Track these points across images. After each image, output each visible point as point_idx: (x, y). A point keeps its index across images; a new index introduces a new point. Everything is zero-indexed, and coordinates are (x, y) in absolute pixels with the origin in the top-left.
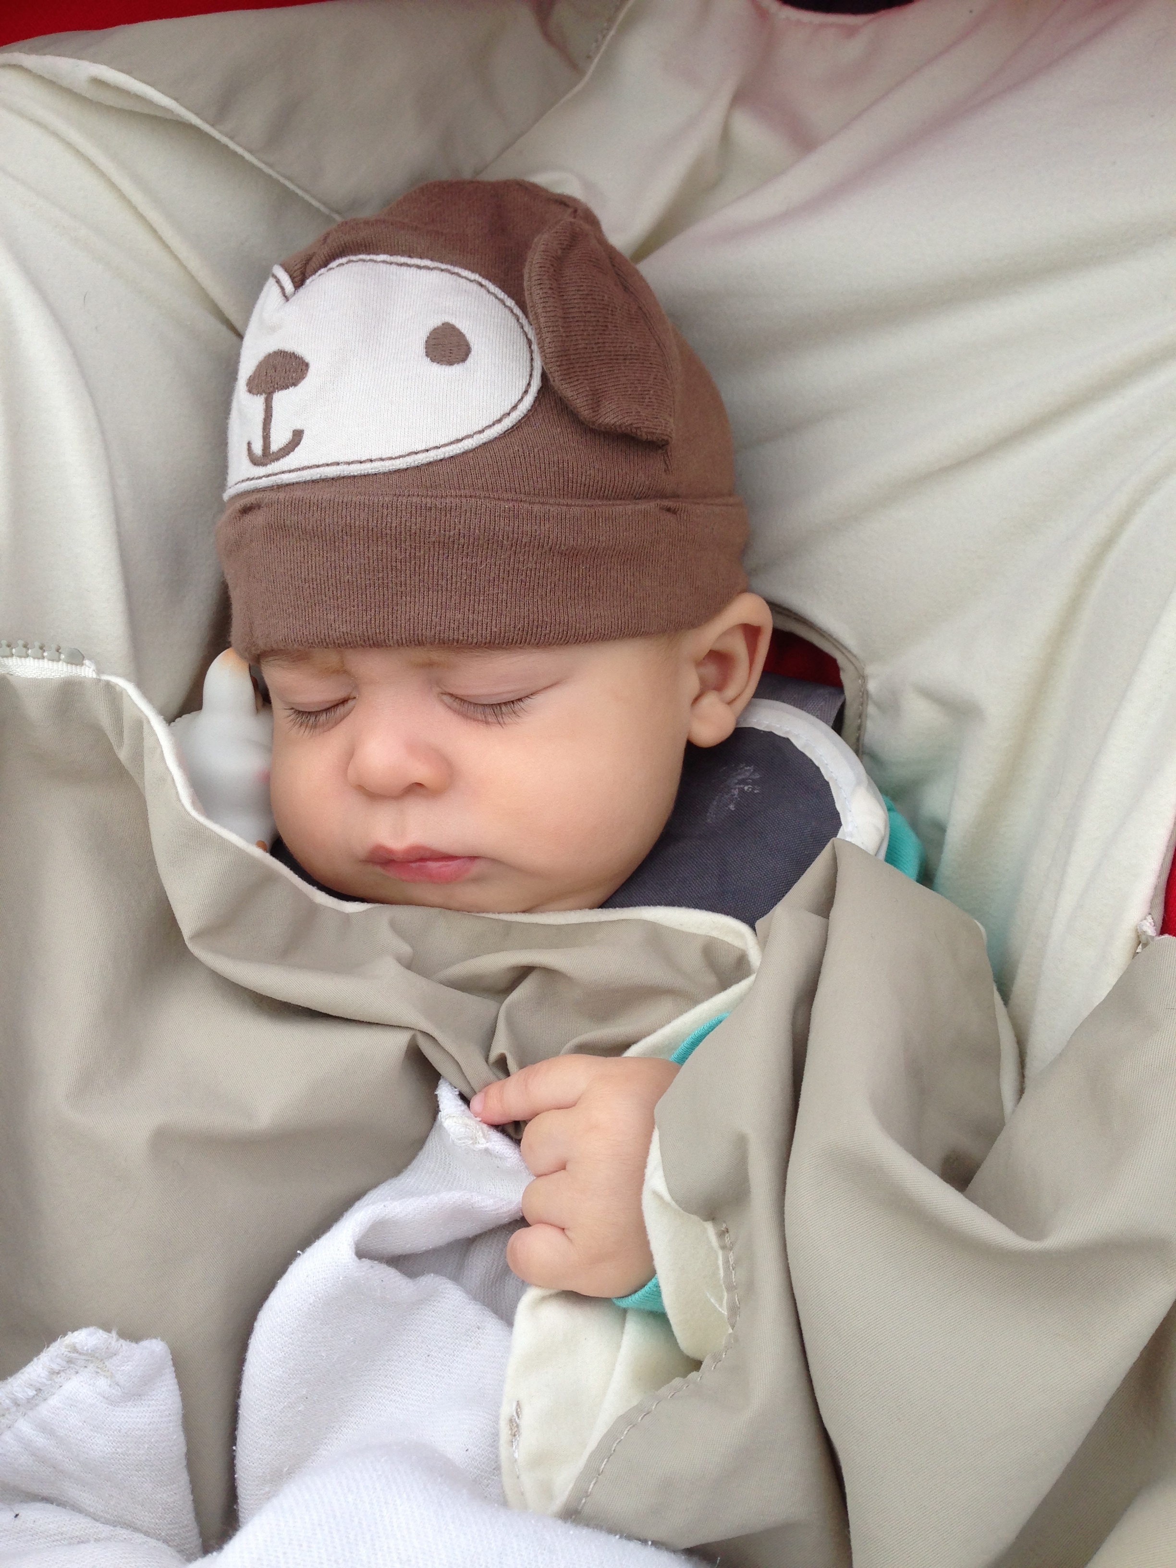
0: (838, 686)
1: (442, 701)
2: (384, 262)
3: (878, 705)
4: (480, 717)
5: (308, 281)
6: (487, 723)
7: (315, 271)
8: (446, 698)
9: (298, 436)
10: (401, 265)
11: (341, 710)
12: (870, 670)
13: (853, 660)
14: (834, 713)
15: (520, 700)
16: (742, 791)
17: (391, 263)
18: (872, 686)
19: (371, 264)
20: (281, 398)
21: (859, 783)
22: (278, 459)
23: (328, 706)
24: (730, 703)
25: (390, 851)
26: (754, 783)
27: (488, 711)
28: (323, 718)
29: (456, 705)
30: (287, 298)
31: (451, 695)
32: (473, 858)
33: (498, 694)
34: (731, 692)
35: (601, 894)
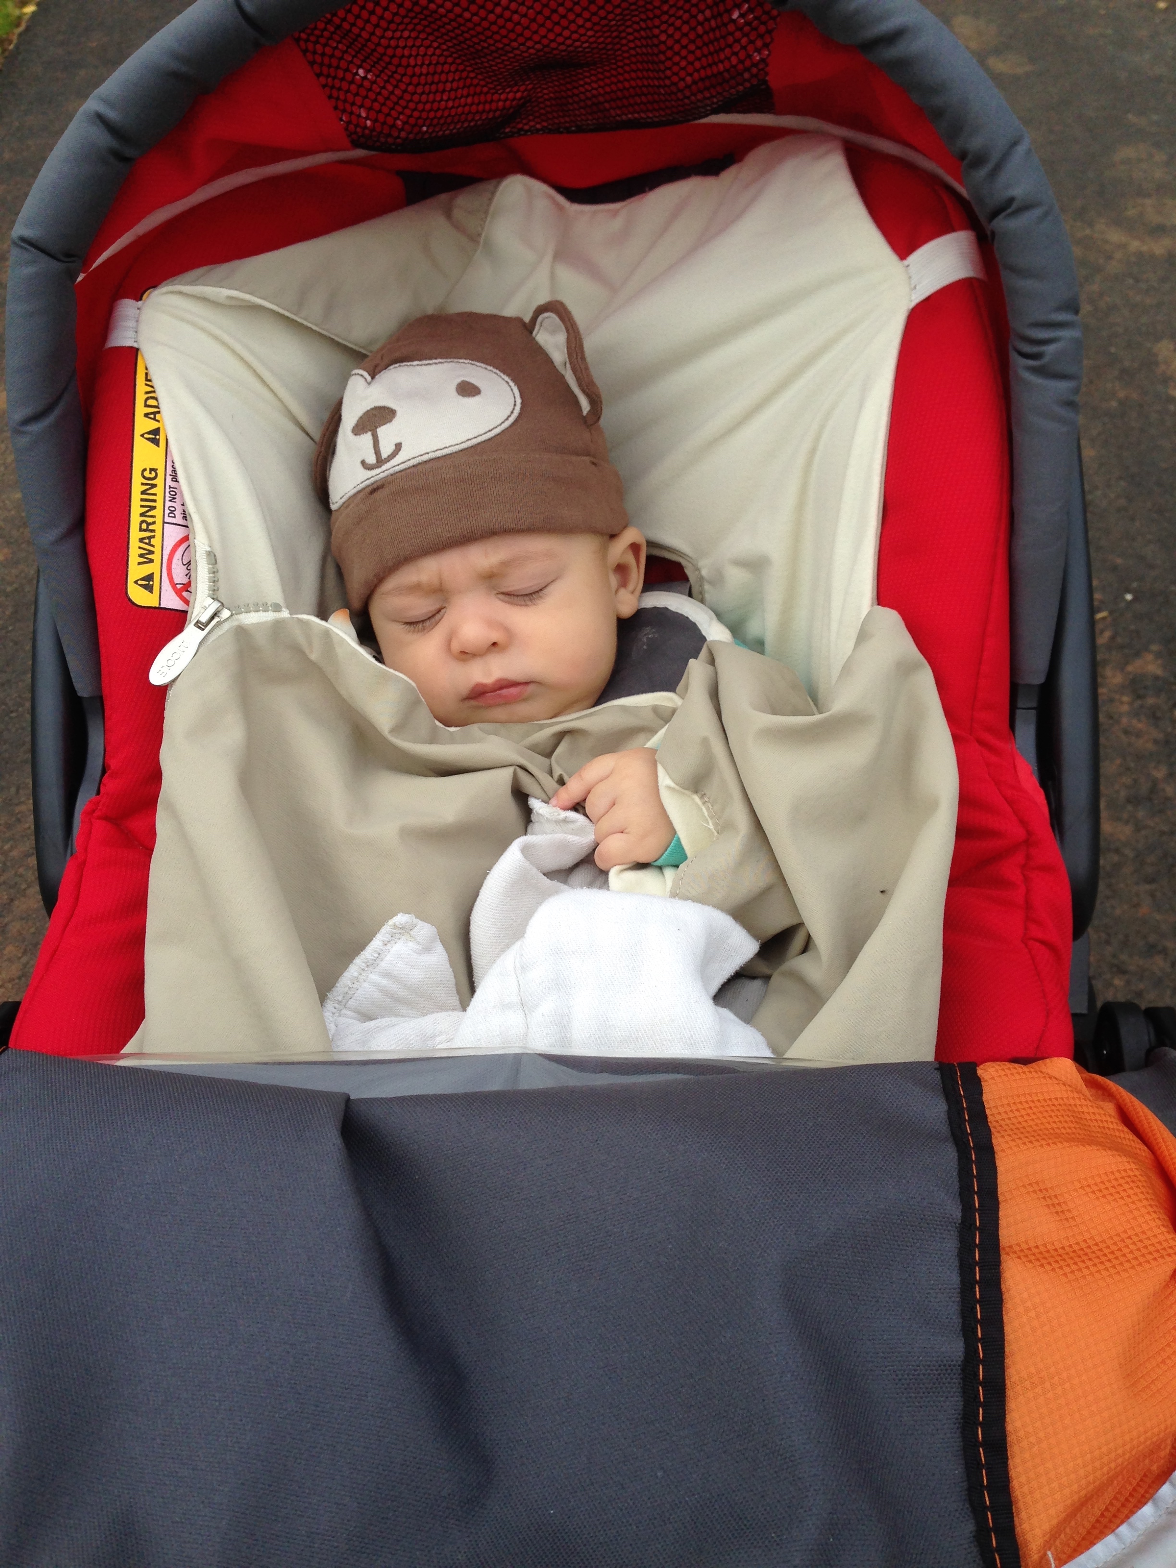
0: (685, 578)
1: (498, 598)
2: (418, 365)
3: (710, 583)
4: (523, 603)
5: (377, 377)
6: (526, 605)
7: (380, 372)
8: (501, 596)
9: (398, 447)
10: (427, 365)
11: (438, 617)
12: (701, 564)
13: (690, 560)
14: (687, 591)
15: (541, 590)
16: (648, 638)
17: (421, 365)
18: (704, 572)
19: (411, 367)
20: (382, 431)
21: (711, 619)
22: (389, 461)
23: (430, 615)
24: (632, 593)
25: (484, 685)
26: (653, 633)
27: (527, 598)
28: (427, 623)
29: (507, 598)
30: (369, 384)
31: (503, 593)
32: (527, 683)
33: (531, 587)
34: (631, 587)
35: (592, 701)
